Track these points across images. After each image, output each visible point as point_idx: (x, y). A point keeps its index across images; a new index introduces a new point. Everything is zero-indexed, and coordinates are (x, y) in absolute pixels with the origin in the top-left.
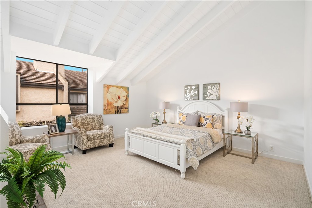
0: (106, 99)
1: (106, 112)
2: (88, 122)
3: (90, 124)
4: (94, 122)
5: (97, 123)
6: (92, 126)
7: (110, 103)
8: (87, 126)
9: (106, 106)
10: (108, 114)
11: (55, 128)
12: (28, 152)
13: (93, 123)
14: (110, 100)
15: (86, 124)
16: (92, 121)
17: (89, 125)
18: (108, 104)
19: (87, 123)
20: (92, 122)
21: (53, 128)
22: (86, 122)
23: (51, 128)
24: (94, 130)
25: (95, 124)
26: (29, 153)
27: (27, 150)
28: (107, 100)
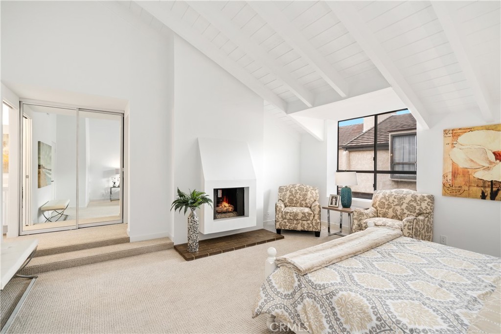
0: (451, 162)
1: (449, 192)
2: (389, 202)
3: (393, 207)
4: (401, 206)
5: (407, 208)
6: (395, 211)
7: (460, 171)
8: (386, 209)
9: (450, 177)
10: (456, 196)
11: (336, 200)
12: (288, 212)
13: (398, 208)
14: (462, 164)
15: (386, 206)
16: (397, 203)
17: (390, 208)
18: (455, 174)
19: (388, 205)
20: (396, 205)
21: (334, 200)
22: (386, 203)
23: (332, 200)
24: (399, 219)
25: (403, 210)
26: (289, 214)
27: (289, 211)
28: (453, 163)
